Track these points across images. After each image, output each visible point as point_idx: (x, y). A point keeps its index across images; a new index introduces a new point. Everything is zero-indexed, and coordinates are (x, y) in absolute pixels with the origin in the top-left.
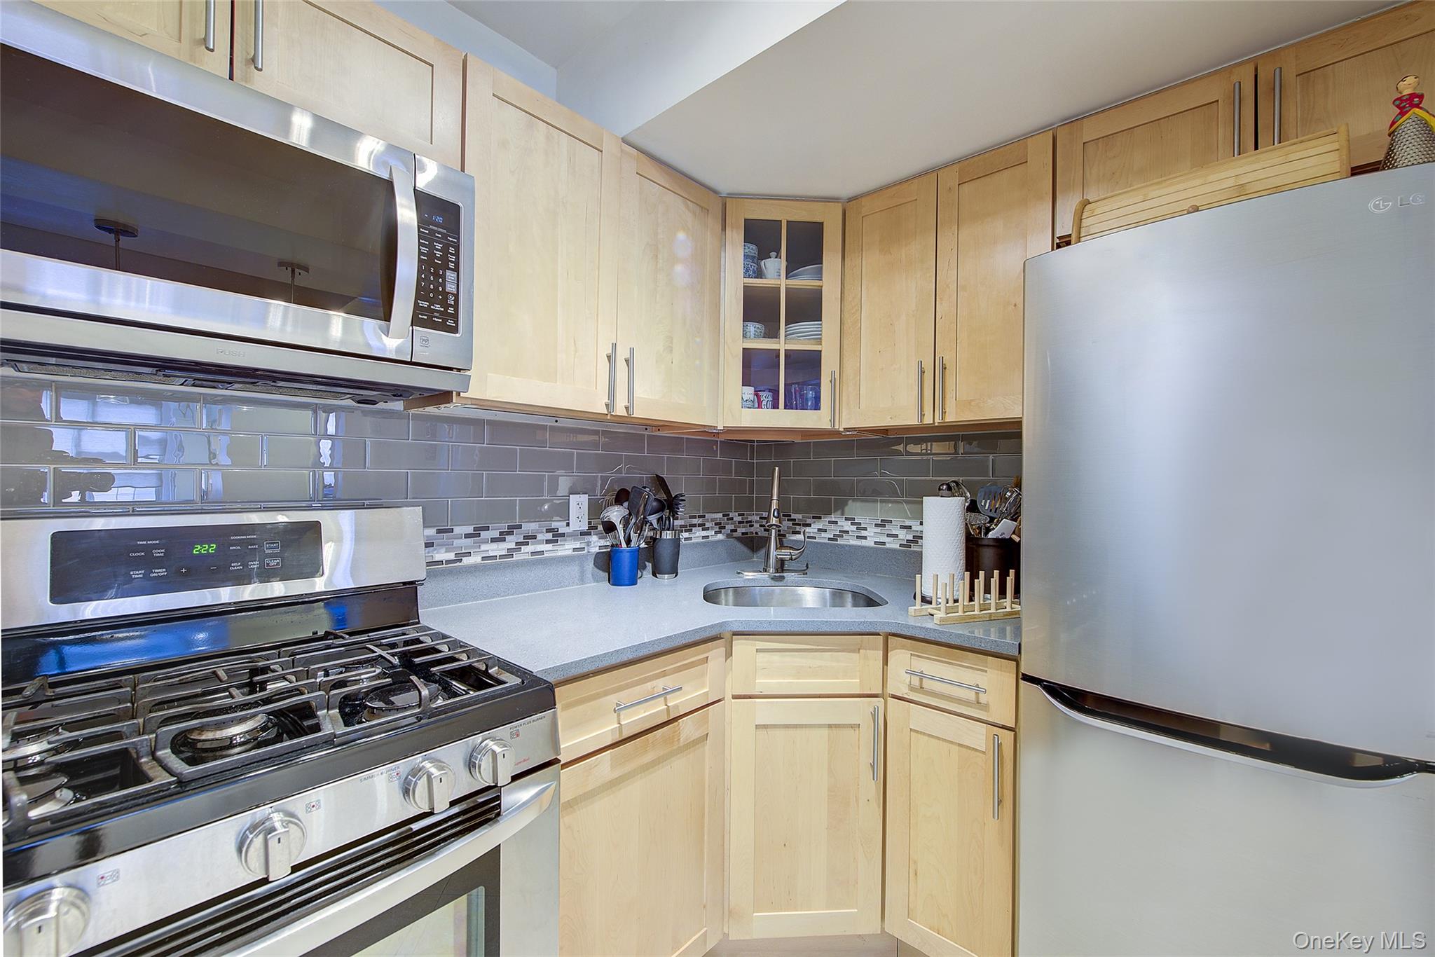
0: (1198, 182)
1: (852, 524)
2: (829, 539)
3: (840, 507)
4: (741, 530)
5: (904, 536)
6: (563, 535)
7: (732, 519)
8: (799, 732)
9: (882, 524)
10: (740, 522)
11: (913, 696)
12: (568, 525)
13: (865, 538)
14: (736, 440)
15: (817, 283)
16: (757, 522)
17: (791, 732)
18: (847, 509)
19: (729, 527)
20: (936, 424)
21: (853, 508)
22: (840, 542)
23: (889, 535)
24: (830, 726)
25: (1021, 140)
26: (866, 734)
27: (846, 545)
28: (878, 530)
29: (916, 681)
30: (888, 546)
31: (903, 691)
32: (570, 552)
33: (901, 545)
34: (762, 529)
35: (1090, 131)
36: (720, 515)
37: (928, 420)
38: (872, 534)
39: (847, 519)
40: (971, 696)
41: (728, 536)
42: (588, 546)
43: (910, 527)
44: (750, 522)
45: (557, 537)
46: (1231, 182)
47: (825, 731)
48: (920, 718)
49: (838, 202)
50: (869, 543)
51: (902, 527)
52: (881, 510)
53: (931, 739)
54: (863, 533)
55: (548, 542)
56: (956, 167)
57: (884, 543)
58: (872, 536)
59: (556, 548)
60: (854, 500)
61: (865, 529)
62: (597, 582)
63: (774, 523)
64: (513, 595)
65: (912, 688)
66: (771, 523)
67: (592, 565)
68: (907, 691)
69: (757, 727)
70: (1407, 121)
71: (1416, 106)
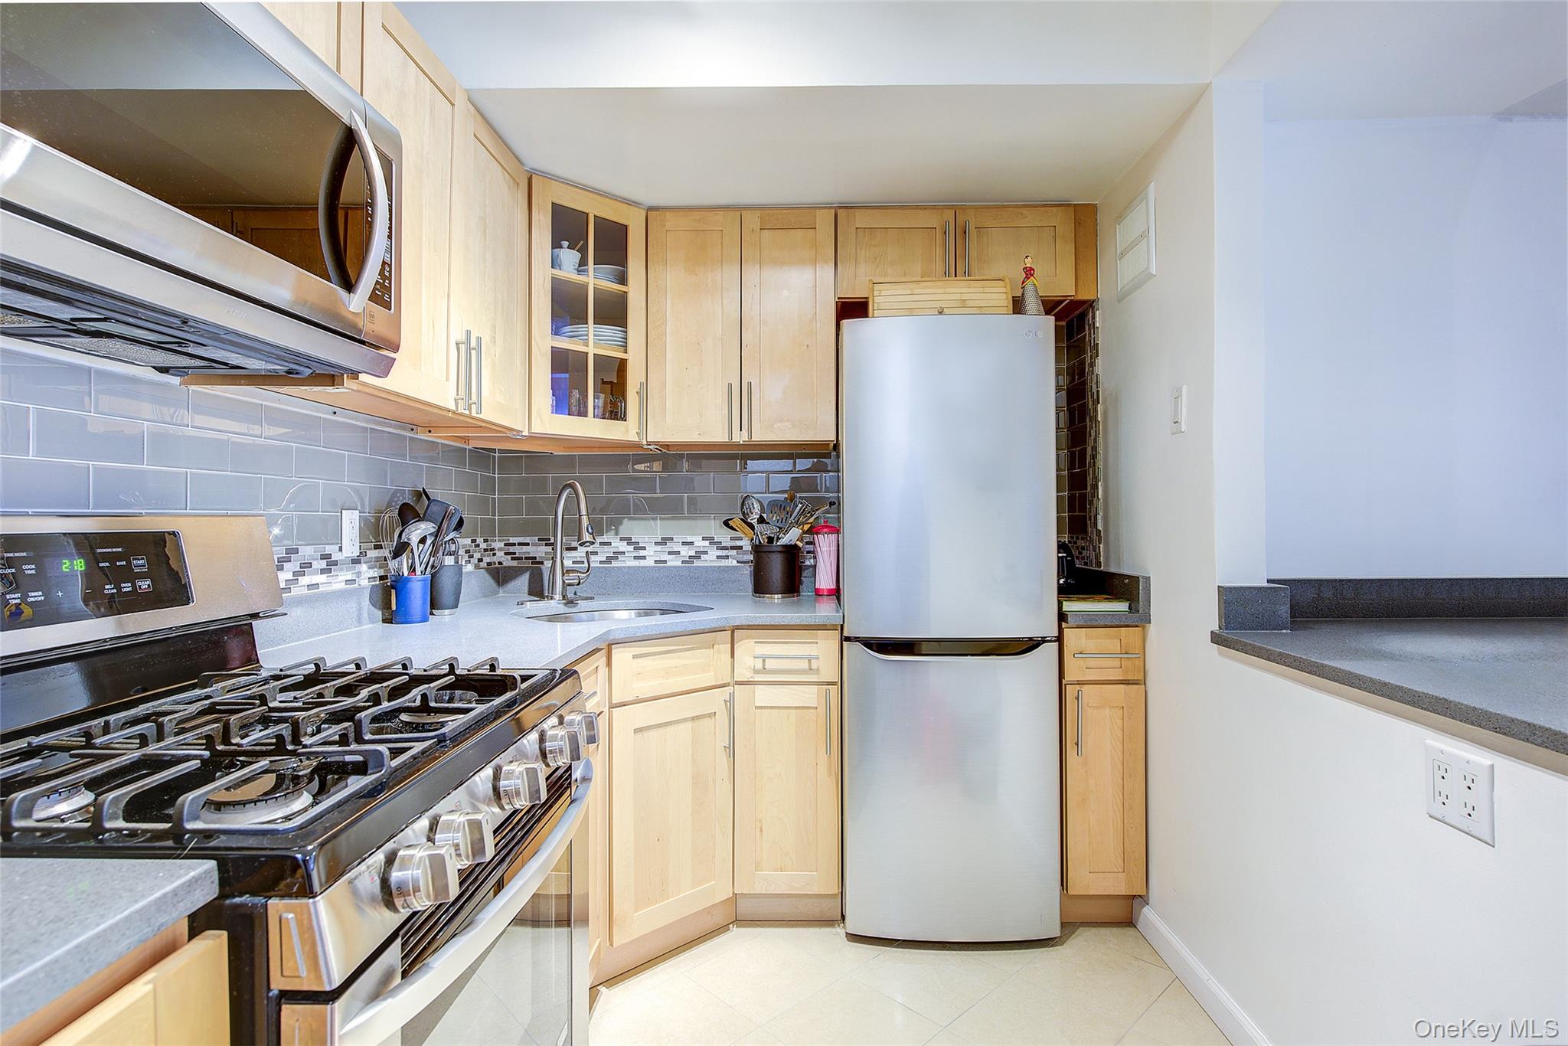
0: (940, 291)
1: (628, 544)
2: (601, 562)
3: (615, 524)
4: (487, 560)
5: (686, 552)
6: (335, 563)
7: (478, 546)
8: (669, 729)
9: (665, 541)
10: (486, 550)
11: (758, 678)
12: (341, 549)
13: (644, 557)
14: (481, 449)
15: (622, 288)
16: (500, 549)
17: (662, 731)
18: (621, 528)
19: (477, 556)
20: (741, 443)
21: (628, 527)
22: (614, 564)
23: (670, 553)
24: (693, 719)
25: (814, 208)
26: (723, 718)
27: (624, 567)
28: (659, 548)
29: (759, 665)
30: (669, 564)
31: (747, 676)
32: (342, 586)
33: (683, 562)
34: (509, 557)
35: (861, 220)
36: (468, 541)
37: (736, 438)
38: (652, 553)
39: (622, 539)
40: (804, 665)
41: (477, 567)
42: (358, 577)
43: (691, 543)
44: (493, 550)
45: (330, 565)
46: (958, 297)
47: (689, 724)
48: (764, 695)
49: (639, 208)
50: (649, 562)
51: (684, 544)
52: (658, 527)
53: (773, 710)
54: (642, 553)
55: (323, 571)
56: (758, 213)
57: (665, 562)
58: (652, 554)
59: (330, 579)
60: (630, 519)
61: (644, 548)
62: (373, 623)
63: (588, 539)
64: (298, 641)
65: (756, 671)
66: (585, 540)
67: (368, 602)
68: (752, 674)
69: (636, 731)
70: (1029, 284)
71: (1032, 275)
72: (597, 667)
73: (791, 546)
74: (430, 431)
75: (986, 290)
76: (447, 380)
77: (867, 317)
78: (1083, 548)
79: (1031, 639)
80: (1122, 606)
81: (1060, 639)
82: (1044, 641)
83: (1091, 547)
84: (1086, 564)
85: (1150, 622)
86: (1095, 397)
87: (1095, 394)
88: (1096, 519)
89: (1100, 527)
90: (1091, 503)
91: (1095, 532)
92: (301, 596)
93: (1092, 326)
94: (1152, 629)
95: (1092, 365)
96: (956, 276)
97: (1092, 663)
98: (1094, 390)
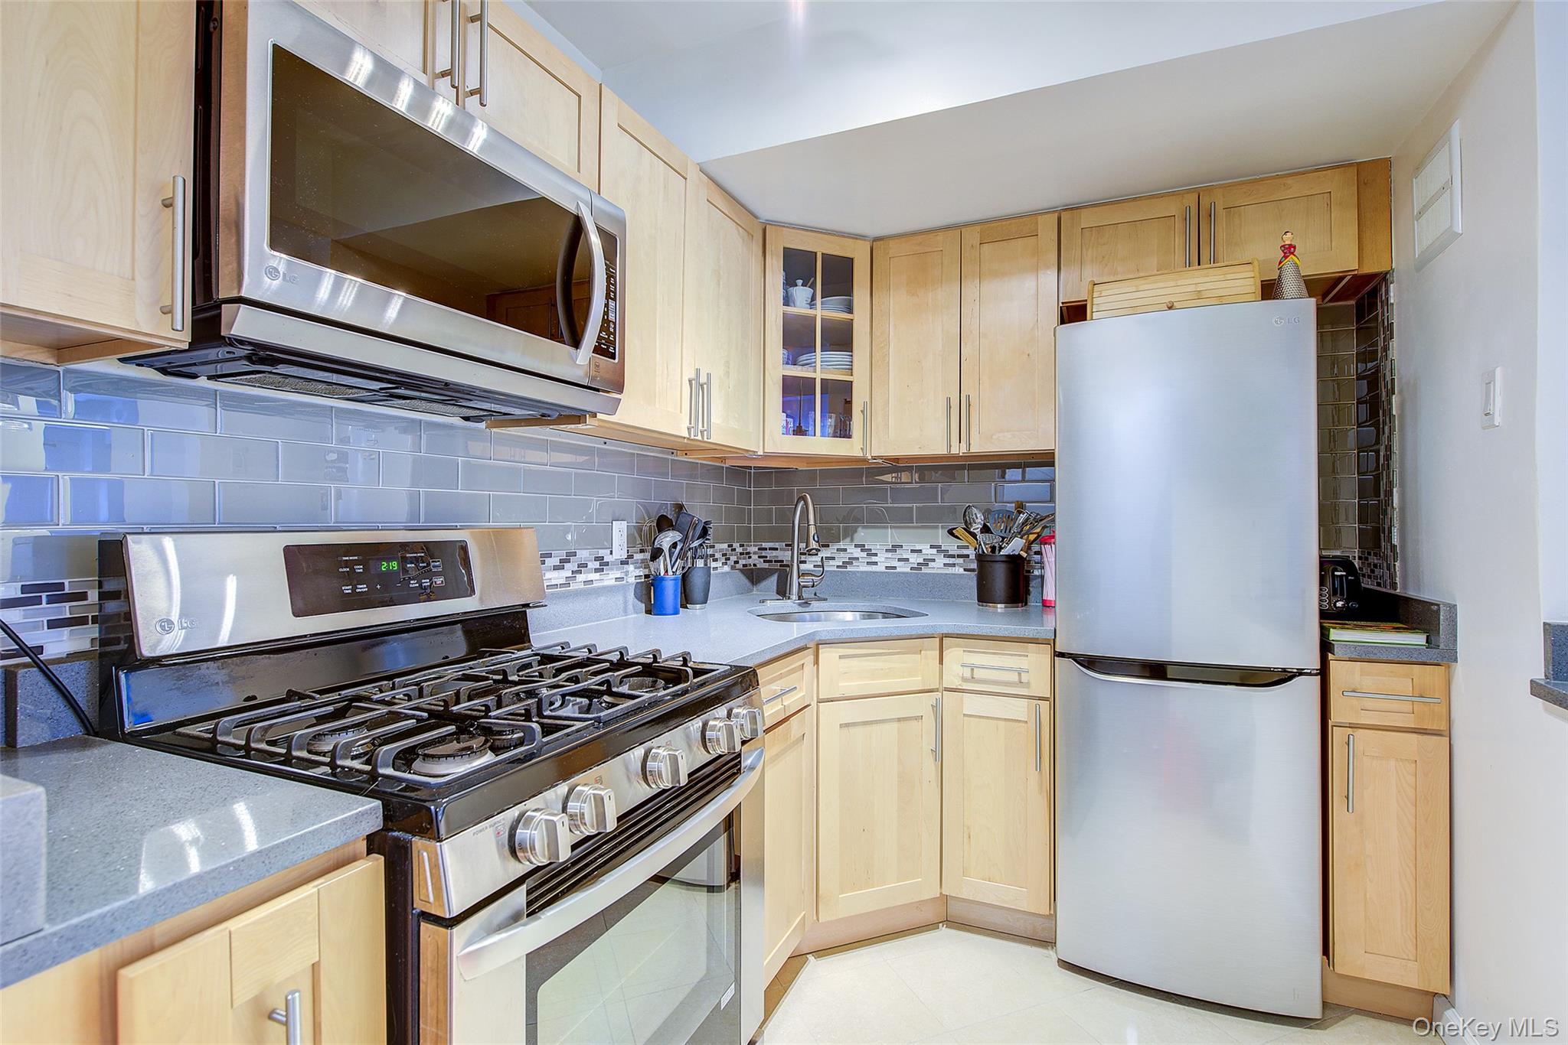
0: (1172, 284)
1: (862, 550)
2: (838, 567)
3: (849, 533)
4: (742, 562)
5: (915, 559)
6: (607, 564)
7: (735, 550)
8: (875, 727)
9: (894, 548)
10: (741, 554)
11: (966, 686)
12: (611, 553)
13: (876, 563)
14: (738, 467)
15: (849, 316)
16: (755, 553)
17: (868, 728)
18: (856, 535)
19: (733, 558)
20: (961, 454)
21: (861, 535)
22: (849, 568)
23: (899, 560)
24: (899, 720)
25: (1035, 215)
26: (929, 722)
27: (858, 572)
28: (889, 555)
29: (967, 673)
30: (898, 570)
31: (956, 683)
32: (613, 582)
33: (912, 569)
34: (762, 560)
35: (1087, 219)
36: (725, 546)
37: (955, 451)
38: (883, 560)
39: (856, 546)
40: (1014, 677)
41: (733, 568)
42: (626, 575)
43: (920, 551)
44: (749, 553)
45: (603, 565)
46: (1192, 288)
47: (895, 725)
48: (972, 704)
49: (865, 240)
50: (881, 568)
51: (913, 551)
52: (891, 535)
53: (982, 720)
54: (874, 559)
55: (597, 570)
56: (978, 228)
57: (895, 568)
58: (883, 561)
59: (602, 577)
60: (864, 527)
61: (876, 555)
62: (637, 613)
63: (814, 547)
64: (574, 625)
65: (964, 680)
66: (811, 548)
67: (633, 596)
68: (960, 682)
69: (841, 726)
70: (1288, 263)
71: (1292, 253)
72: (803, 664)
73: (1014, 555)
74: (686, 454)
75: (1229, 277)
76: (681, 412)
77: (1086, 320)
78: (1375, 566)
79: (1284, 670)
80: (1419, 639)
81: (1324, 672)
82: (1300, 673)
83: (1385, 565)
84: (1379, 584)
85: (1456, 660)
86: (1389, 387)
87: (1389, 383)
88: (1390, 532)
89: (1395, 541)
90: (1385, 513)
91: (1389, 547)
92: (577, 590)
93: (1385, 302)
94: (1460, 669)
95: (1386, 349)
96: (1199, 264)
97: (1369, 704)
98: (1388, 378)
